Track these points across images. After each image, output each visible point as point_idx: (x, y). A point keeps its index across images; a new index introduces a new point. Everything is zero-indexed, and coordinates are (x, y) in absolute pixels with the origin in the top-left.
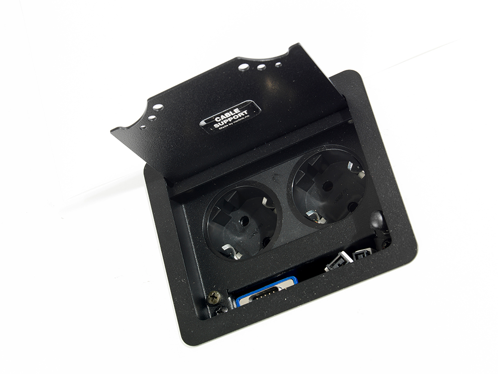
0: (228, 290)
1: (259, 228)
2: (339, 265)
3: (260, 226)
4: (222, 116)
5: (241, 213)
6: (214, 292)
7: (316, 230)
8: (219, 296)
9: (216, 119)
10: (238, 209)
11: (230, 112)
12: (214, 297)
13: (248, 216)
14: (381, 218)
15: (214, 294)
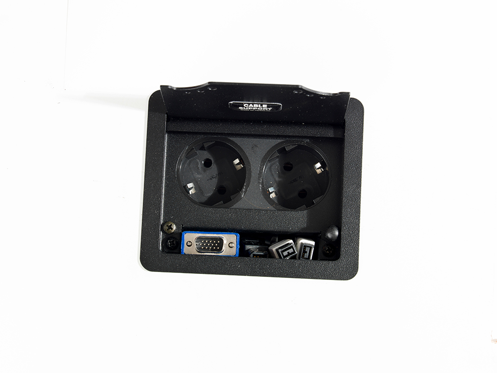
0: (183, 225)
1: (218, 175)
2: (288, 253)
3: (220, 174)
4: (251, 105)
5: (206, 155)
6: (172, 223)
7: (274, 209)
8: (174, 227)
9: (245, 105)
10: (205, 150)
11: (260, 105)
12: (170, 227)
13: (212, 160)
14: (337, 233)
15: (171, 225)
